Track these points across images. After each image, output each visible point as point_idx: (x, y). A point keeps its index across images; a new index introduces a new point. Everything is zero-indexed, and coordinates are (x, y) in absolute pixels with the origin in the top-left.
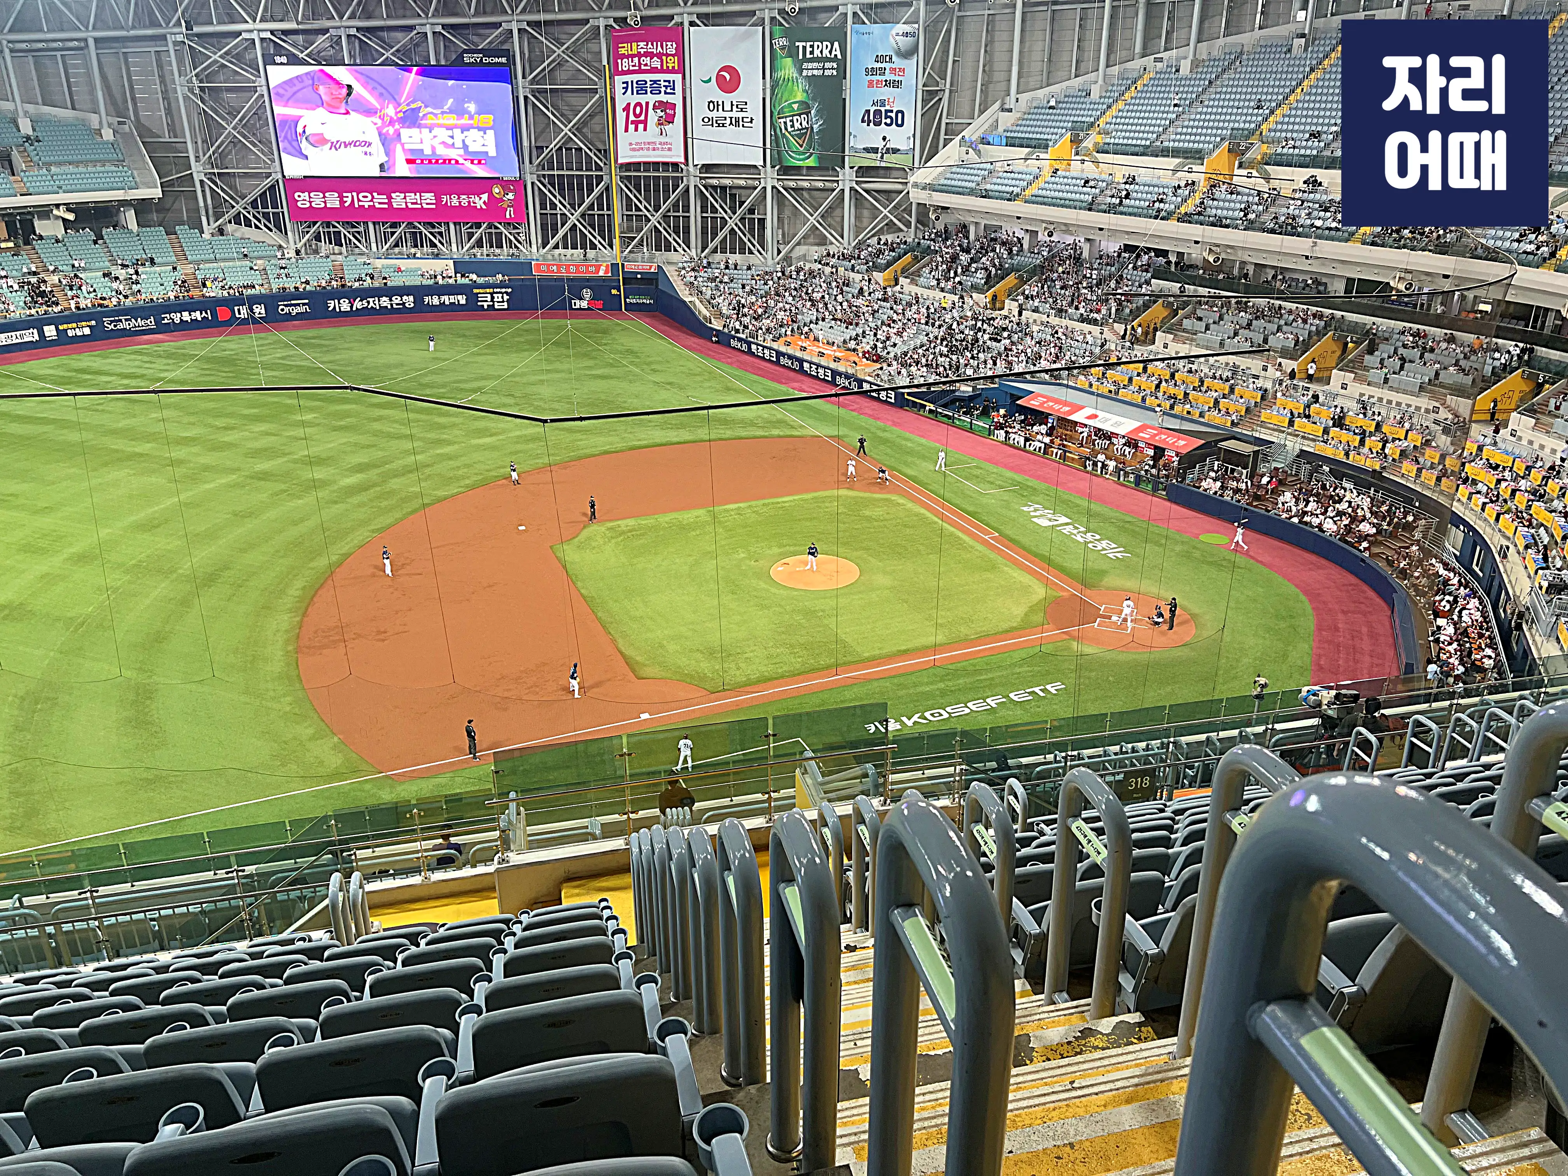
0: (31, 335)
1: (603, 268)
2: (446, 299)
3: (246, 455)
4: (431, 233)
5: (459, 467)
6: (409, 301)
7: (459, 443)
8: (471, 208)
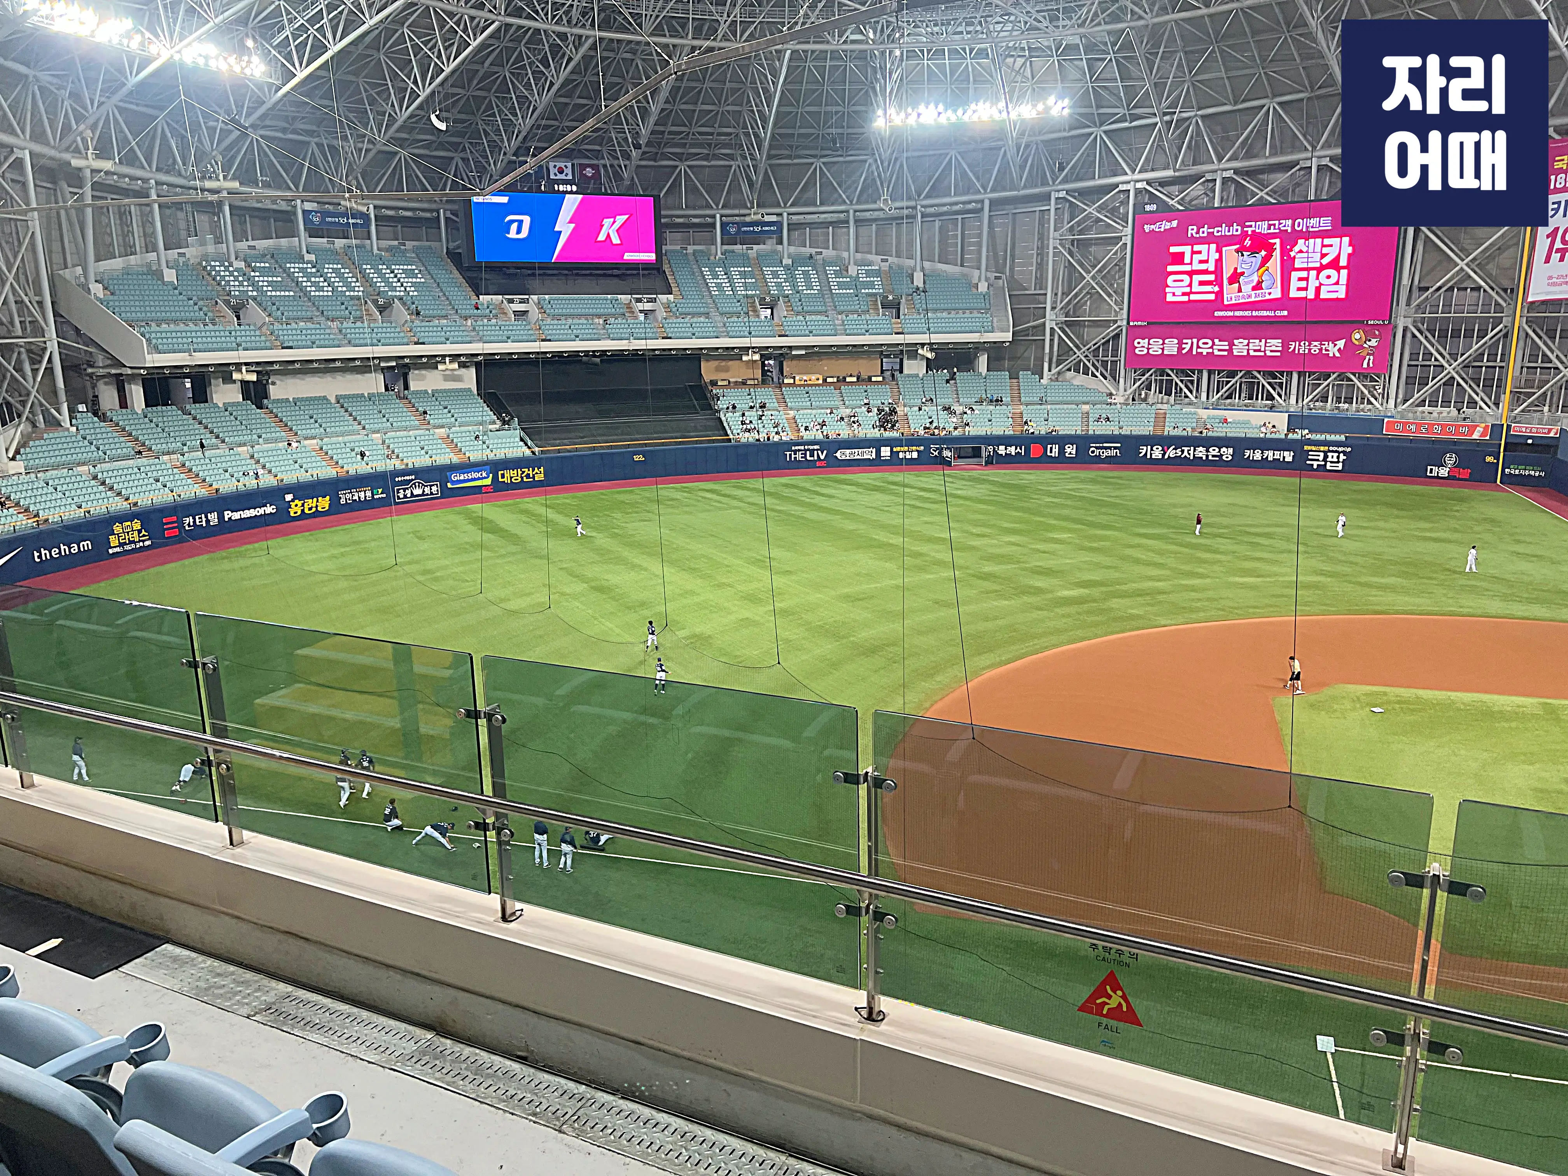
0: (869, 454)
1: (1480, 430)
2: (1270, 455)
3: (982, 558)
4: (1269, 383)
5: (1199, 600)
6: (1227, 453)
7: (1212, 577)
8: (1323, 357)
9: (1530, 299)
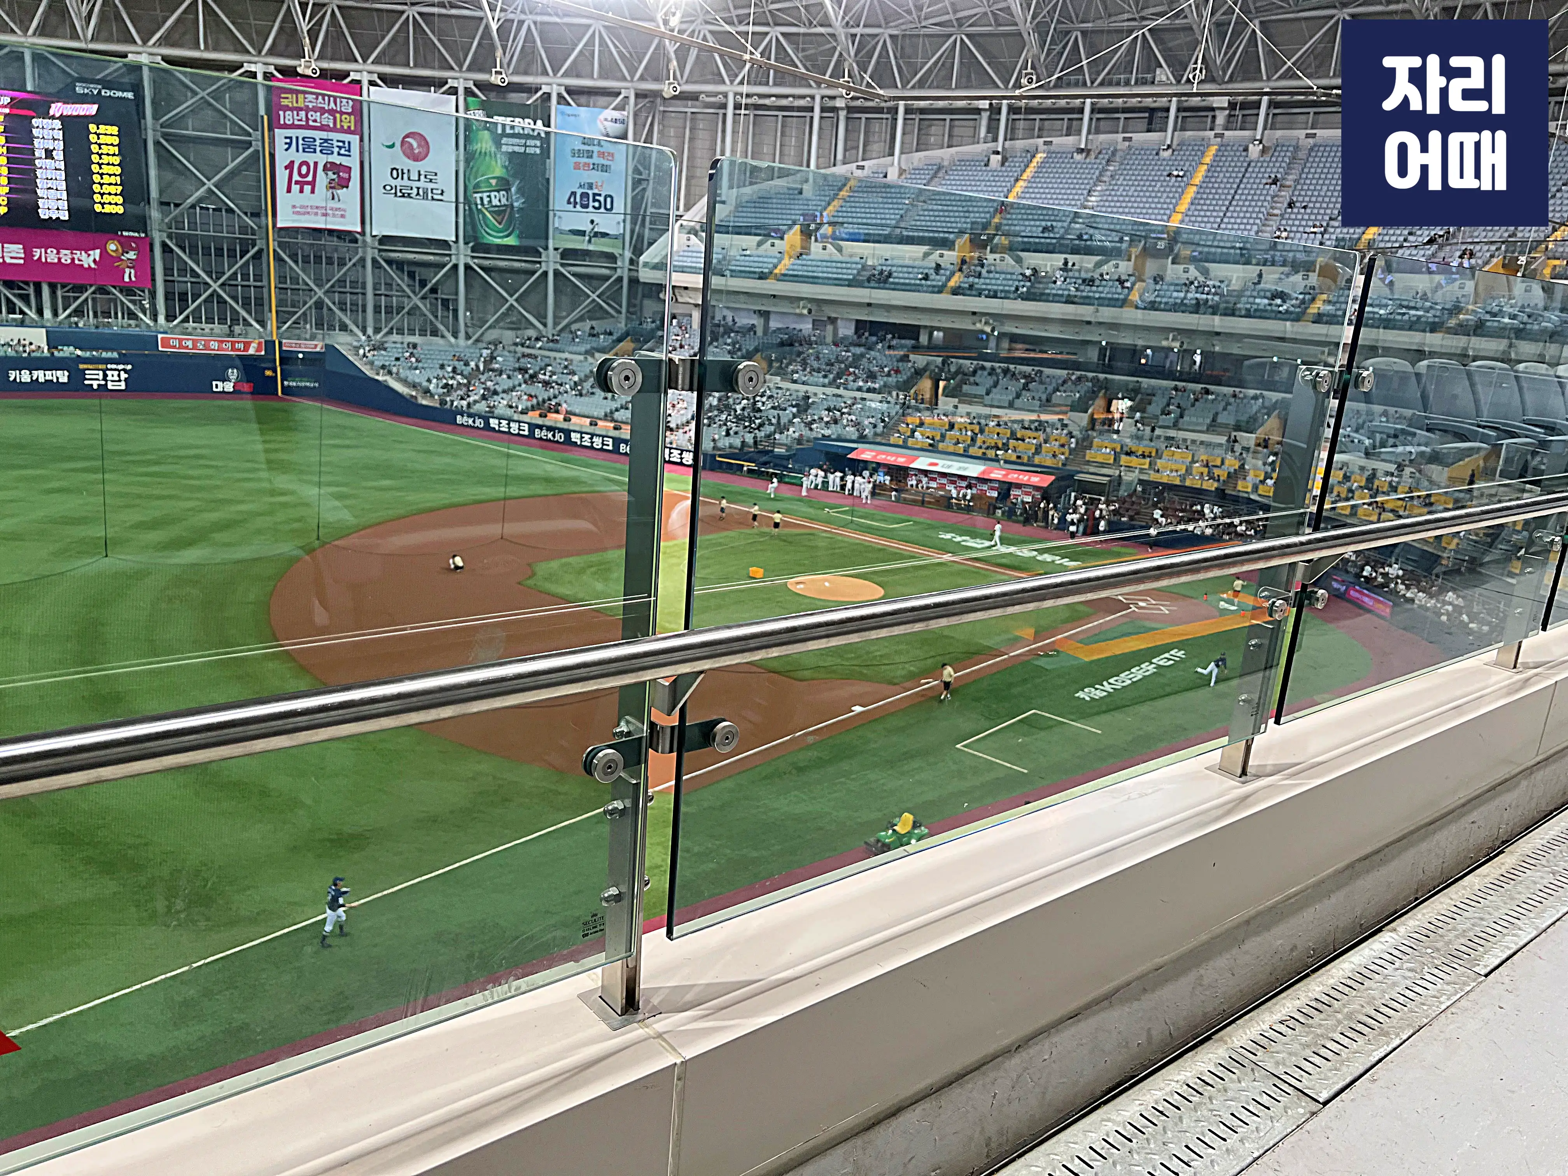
1: (254, 345)
2: (40, 375)
9: (279, 225)
